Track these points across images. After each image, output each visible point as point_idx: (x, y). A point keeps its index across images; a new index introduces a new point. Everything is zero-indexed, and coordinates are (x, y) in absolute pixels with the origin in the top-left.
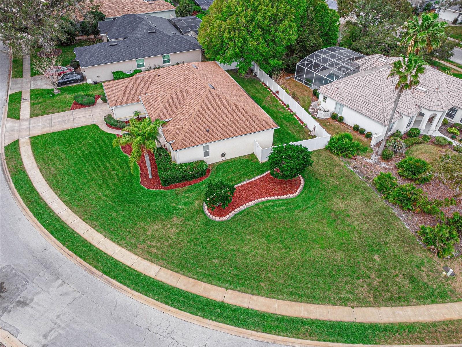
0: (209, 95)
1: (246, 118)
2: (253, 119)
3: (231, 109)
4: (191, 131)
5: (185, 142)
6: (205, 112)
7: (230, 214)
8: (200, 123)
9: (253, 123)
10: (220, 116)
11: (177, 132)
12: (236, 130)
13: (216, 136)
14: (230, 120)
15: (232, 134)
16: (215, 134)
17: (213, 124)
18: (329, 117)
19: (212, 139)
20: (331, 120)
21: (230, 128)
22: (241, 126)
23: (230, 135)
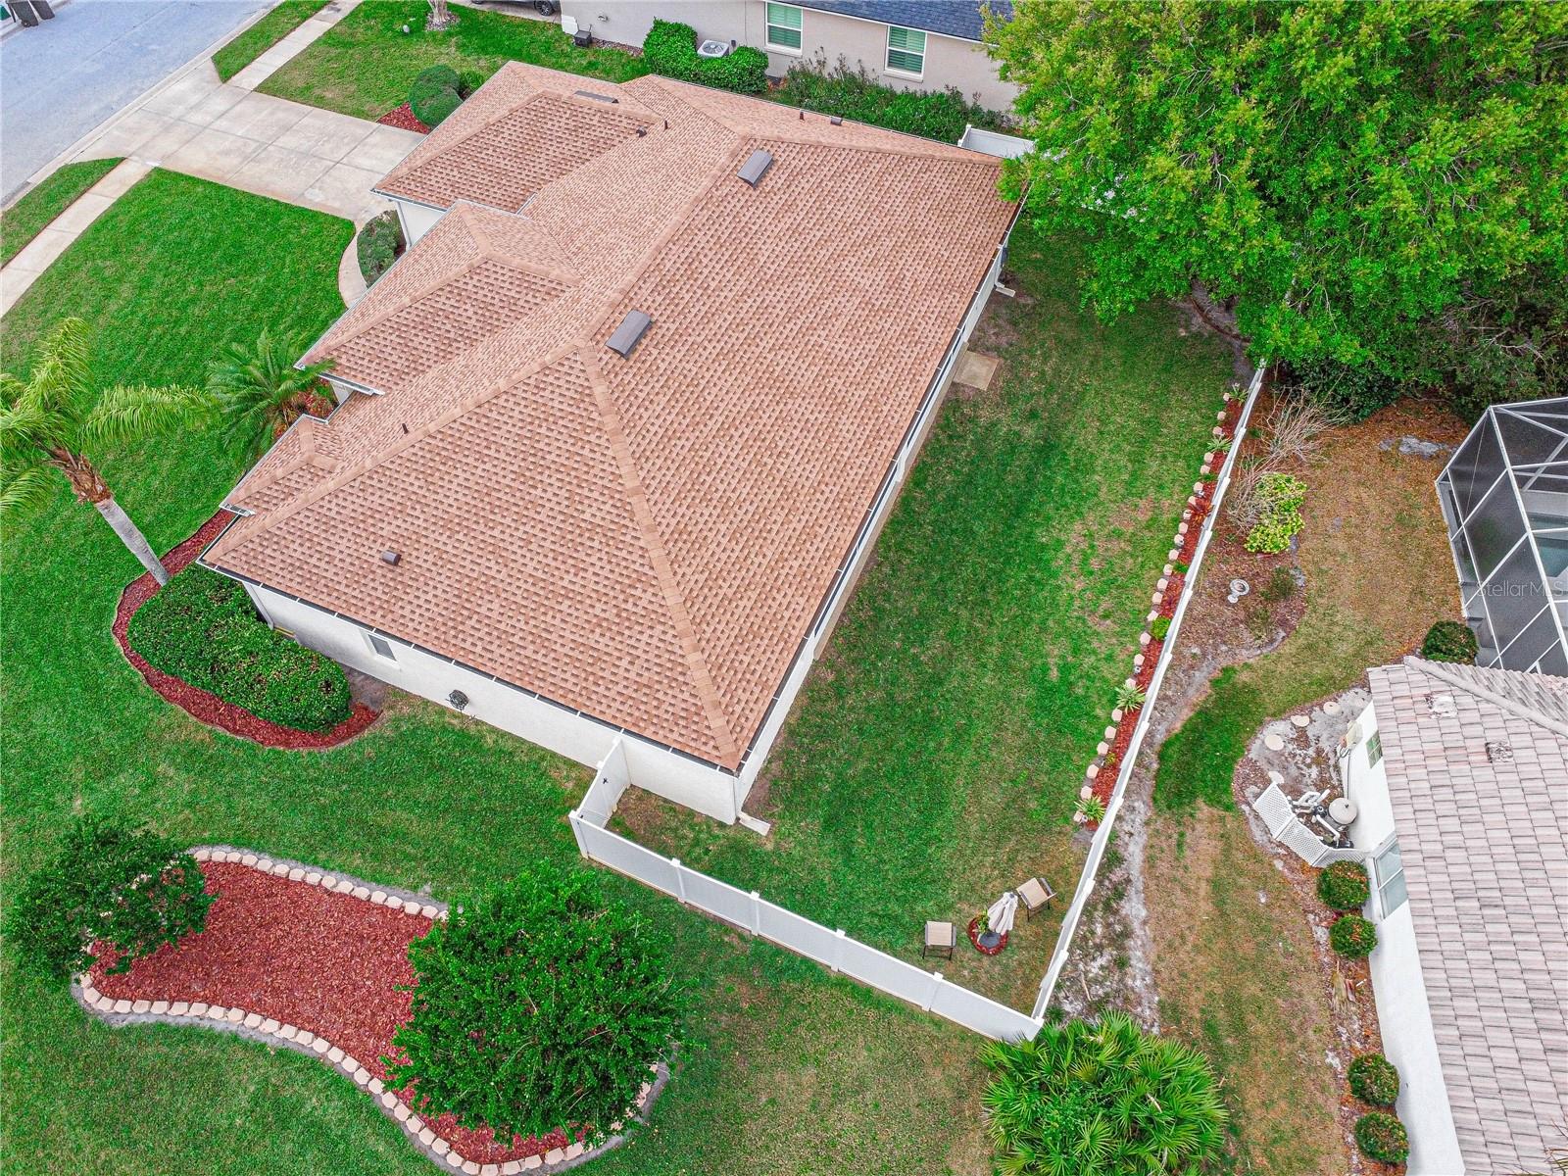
0: (550, 379)
1: (611, 614)
2: (645, 638)
3: (587, 516)
4: (332, 514)
5: (268, 551)
6: (459, 457)
7: (142, 1006)
8: (397, 499)
9: (624, 663)
10: (508, 521)
11: (294, 477)
12: (516, 640)
13: (406, 612)
14: (529, 570)
15: (478, 650)
16: (411, 598)
17: (444, 538)
18: (1311, 862)
19: (380, 613)
20: (1308, 892)
21: (494, 615)
22: (554, 637)
23: (467, 645)
